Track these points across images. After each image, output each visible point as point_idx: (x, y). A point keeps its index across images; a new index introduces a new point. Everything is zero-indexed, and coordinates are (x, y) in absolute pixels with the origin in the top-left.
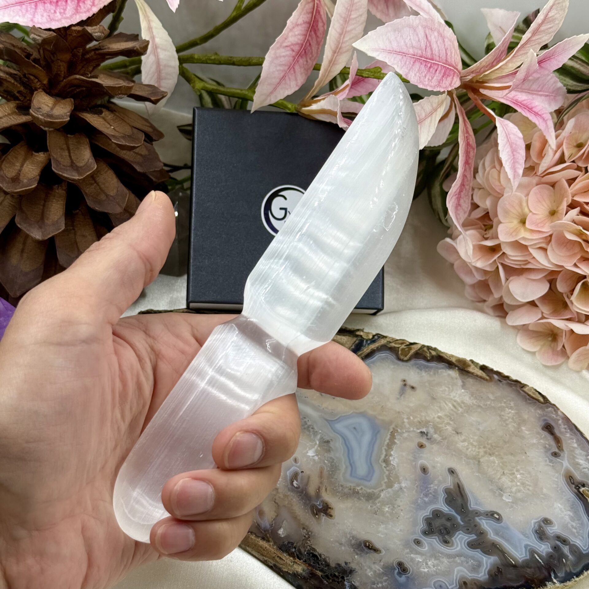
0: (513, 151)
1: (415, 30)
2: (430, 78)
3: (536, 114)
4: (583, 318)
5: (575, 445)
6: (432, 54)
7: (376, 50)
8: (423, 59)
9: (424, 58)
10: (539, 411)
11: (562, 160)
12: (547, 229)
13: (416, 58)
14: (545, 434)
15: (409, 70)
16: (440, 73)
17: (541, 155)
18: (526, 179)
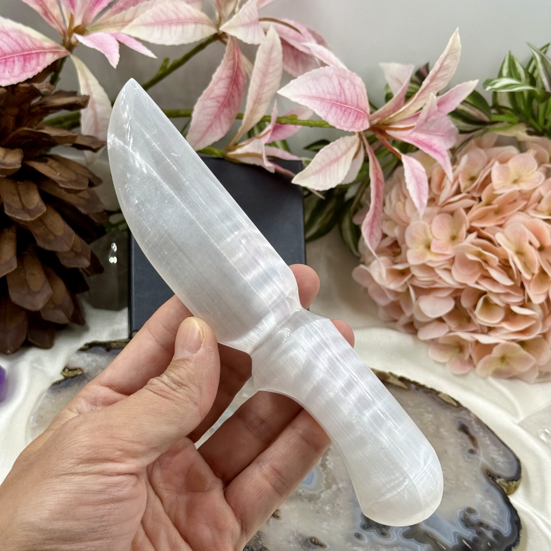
0: (418, 183)
1: (330, 78)
2: (345, 120)
3: (436, 151)
4: (486, 330)
5: (488, 442)
6: (346, 99)
7: (299, 96)
8: (339, 104)
9: (340, 102)
10: (455, 415)
11: (458, 192)
12: (450, 252)
13: (333, 103)
14: (461, 434)
15: (328, 113)
16: (353, 115)
17: (440, 187)
18: (430, 209)
